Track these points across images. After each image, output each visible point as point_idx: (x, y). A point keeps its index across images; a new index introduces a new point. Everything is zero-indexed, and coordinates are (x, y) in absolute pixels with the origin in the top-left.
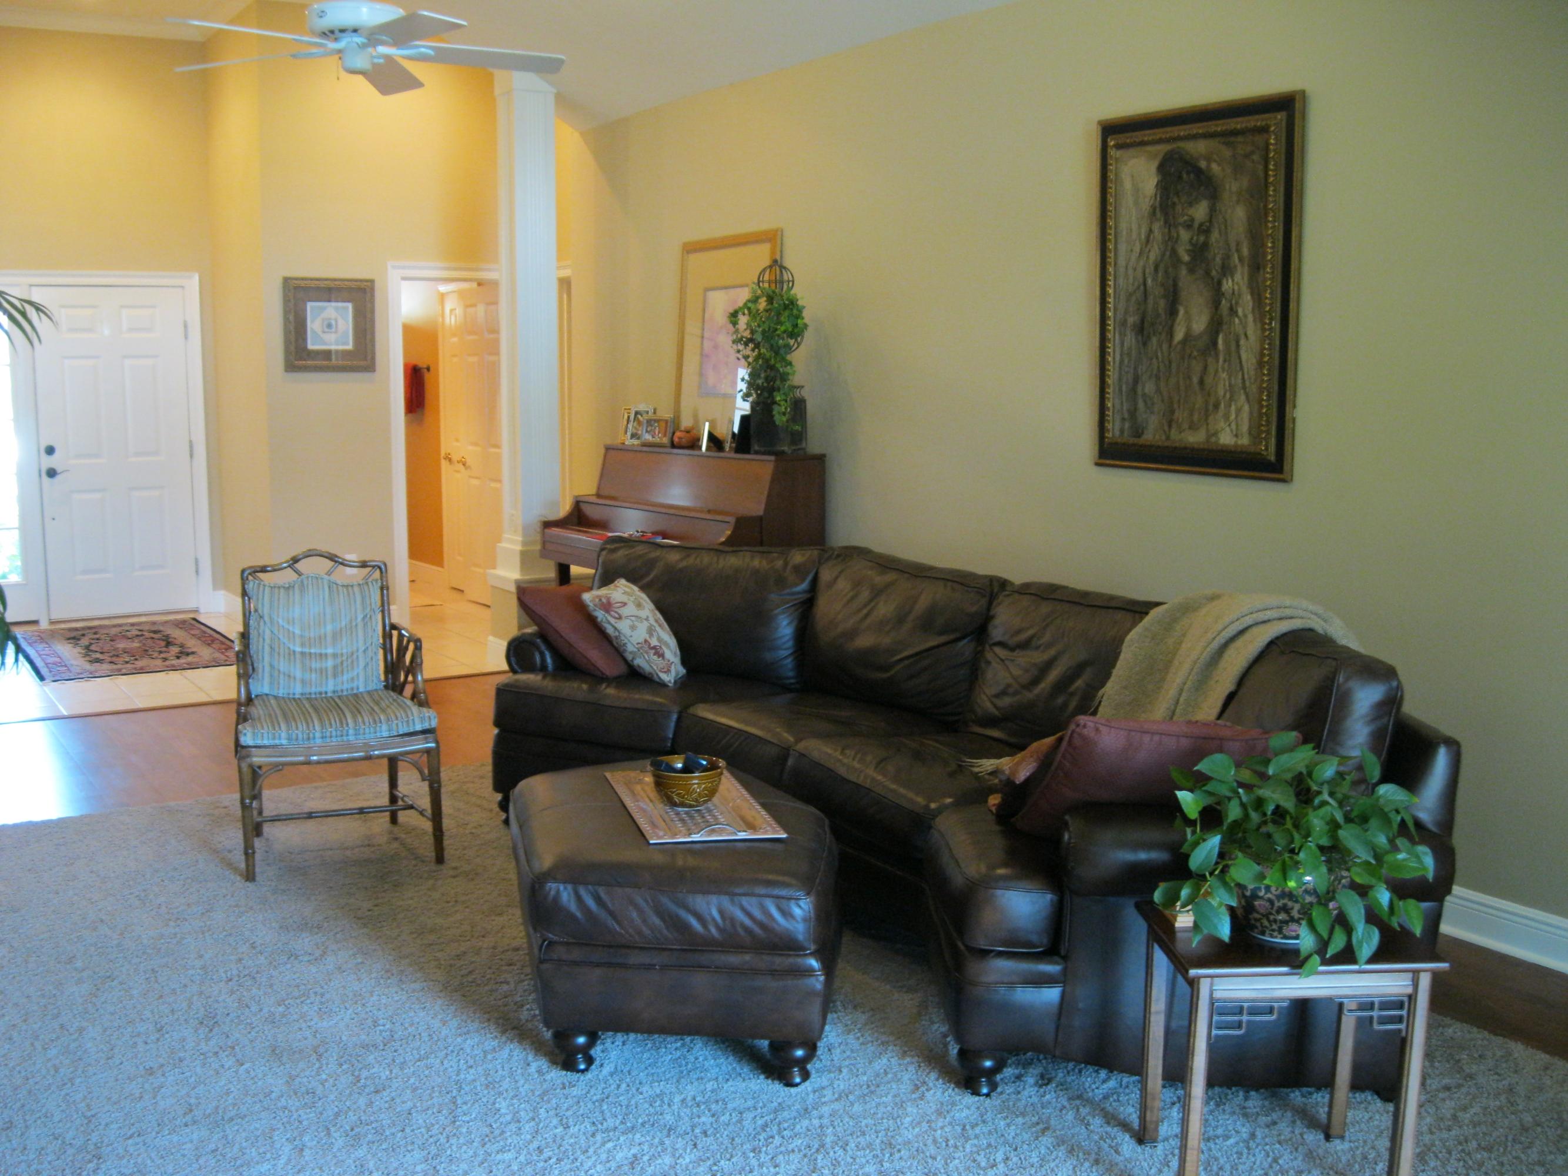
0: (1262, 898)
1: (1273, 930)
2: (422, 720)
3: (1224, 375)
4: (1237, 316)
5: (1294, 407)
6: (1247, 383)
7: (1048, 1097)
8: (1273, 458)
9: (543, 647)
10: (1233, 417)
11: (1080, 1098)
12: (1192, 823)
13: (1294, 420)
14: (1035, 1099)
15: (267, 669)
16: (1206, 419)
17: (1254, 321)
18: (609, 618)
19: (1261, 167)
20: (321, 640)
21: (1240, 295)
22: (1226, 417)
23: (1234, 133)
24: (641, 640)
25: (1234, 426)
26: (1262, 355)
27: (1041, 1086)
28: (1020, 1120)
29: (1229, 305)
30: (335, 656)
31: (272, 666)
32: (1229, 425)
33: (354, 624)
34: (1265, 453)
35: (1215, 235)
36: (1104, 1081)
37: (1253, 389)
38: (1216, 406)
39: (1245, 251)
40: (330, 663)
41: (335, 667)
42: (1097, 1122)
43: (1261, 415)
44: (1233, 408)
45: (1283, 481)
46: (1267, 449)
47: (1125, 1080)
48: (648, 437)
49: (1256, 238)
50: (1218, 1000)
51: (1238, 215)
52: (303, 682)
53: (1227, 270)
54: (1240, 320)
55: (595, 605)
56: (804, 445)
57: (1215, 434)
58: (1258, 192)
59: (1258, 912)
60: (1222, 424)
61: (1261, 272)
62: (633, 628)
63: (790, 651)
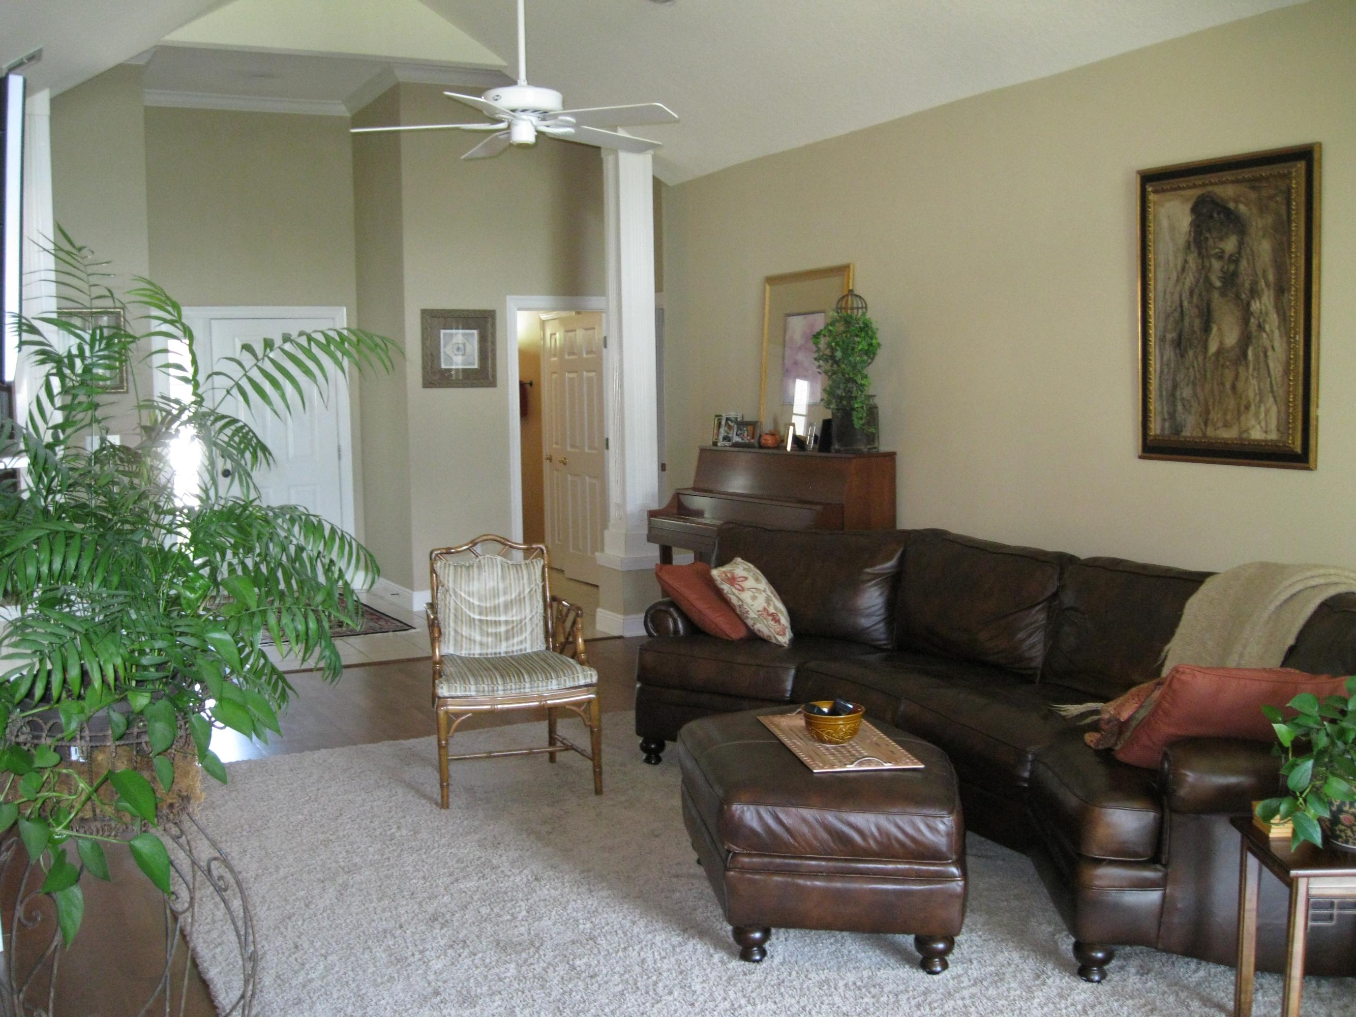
0: (1347, 812)
2: (584, 676)
3: (1254, 382)
4: (1265, 331)
5: (1317, 406)
6: (1275, 388)
7: (1150, 984)
8: (1299, 450)
9: (675, 615)
10: (1262, 416)
11: (1176, 984)
13: (1317, 417)
14: (1139, 986)
15: (452, 633)
16: (1239, 419)
17: (1281, 336)
18: (734, 590)
19: (1283, 208)
20: (495, 609)
21: (1267, 314)
22: (1257, 415)
23: (1260, 179)
24: (760, 608)
25: (1263, 424)
26: (1288, 363)
27: (1142, 975)
28: (1130, 1002)
29: (1256, 322)
30: (507, 622)
31: (456, 631)
32: (1259, 423)
33: (522, 596)
34: (1292, 446)
35: (1244, 264)
36: (1195, 971)
37: (1280, 392)
38: (1247, 407)
39: (1271, 277)
40: (503, 629)
41: (507, 632)
42: (1195, 1004)
43: (1288, 414)
44: (1262, 409)
45: (1308, 469)
46: (1293, 443)
47: (1213, 971)
48: (737, 439)
49: (1281, 268)
50: (1314, 896)
51: (1264, 248)
52: (481, 644)
53: (1254, 293)
54: (1268, 335)
55: (722, 580)
56: (876, 445)
57: (1247, 431)
58: (1282, 227)
59: (1343, 825)
60: (1253, 422)
61: (1286, 295)
62: (754, 598)
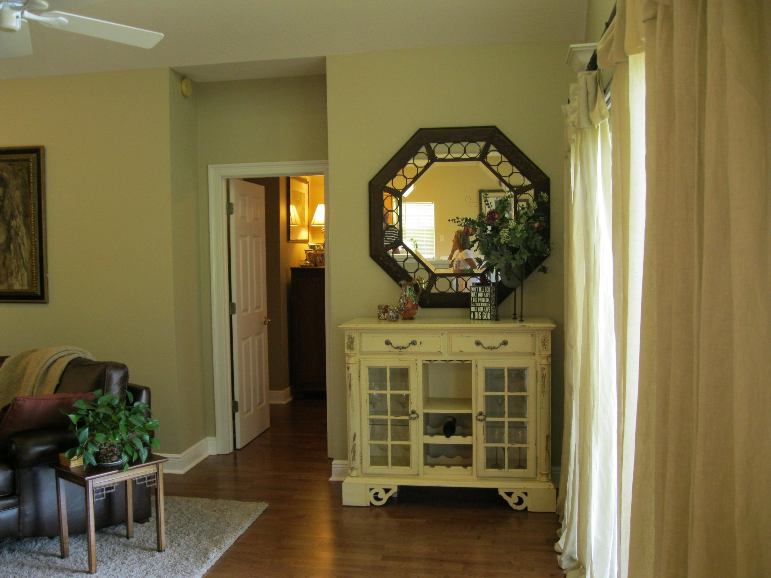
0: (103, 449)
1: (108, 460)
3: (14, 261)
4: (19, 236)
5: (47, 272)
6: (26, 264)
7: (17, 556)
8: (39, 293)
10: (20, 278)
11: (29, 552)
12: (75, 426)
13: (47, 278)
14: (12, 558)
16: (7, 279)
17: (27, 238)
19: (26, 176)
21: (19, 227)
22: (17, 278)
23: (14, 161)
25: (20, 282)
26: (31, 252)
27: (12, 553)
28: (11, 565)
29: (15, 231)
32: (19, 281)
34: (36, 292)
35: (6, 202)
36: (36, 545)
37: (29, 266)
38: (12, 274)
39: (21, 209)
42: (42, 557)
43: (33, 277)
44: (20, 274)
45: (45, 303)
46: (37, 290)
47: (44, 542)
49: (26, 204)
50: (95, 488)
51: (17, 195)
53: (13, 216)
54: (20, 237)
57: (12, 285)
58: (26, 185)
59: (102, 455)
60: (15, 281)
61: (29, 218)
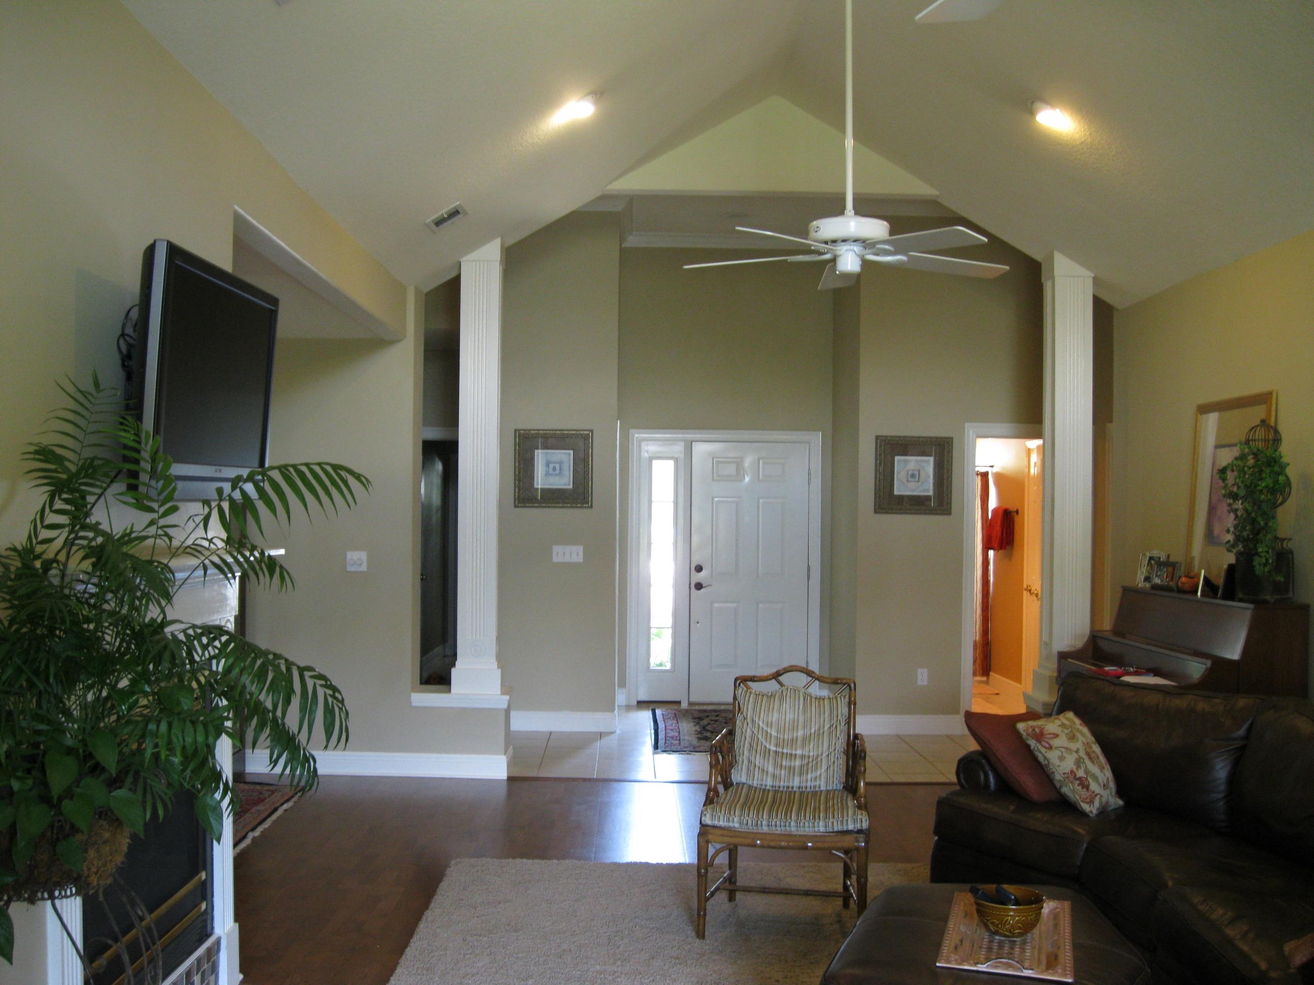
2: (855, 821)
9: (987, 768)
15: (746, 762)
18: (1040, 747)
20: (793, 741)
24: (1067, 770)
30: (802, 757)
31: (749, 761)
33: (821, 731)
40: (798, 763)
41: (801, 767)
48: (1157, 581)
52: (774, 776)
55: (1028, 735)
56: (1291, 595)
62: (1062, 758)
63: (1222, 795)
